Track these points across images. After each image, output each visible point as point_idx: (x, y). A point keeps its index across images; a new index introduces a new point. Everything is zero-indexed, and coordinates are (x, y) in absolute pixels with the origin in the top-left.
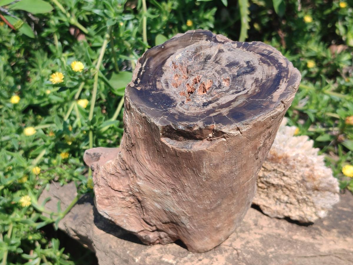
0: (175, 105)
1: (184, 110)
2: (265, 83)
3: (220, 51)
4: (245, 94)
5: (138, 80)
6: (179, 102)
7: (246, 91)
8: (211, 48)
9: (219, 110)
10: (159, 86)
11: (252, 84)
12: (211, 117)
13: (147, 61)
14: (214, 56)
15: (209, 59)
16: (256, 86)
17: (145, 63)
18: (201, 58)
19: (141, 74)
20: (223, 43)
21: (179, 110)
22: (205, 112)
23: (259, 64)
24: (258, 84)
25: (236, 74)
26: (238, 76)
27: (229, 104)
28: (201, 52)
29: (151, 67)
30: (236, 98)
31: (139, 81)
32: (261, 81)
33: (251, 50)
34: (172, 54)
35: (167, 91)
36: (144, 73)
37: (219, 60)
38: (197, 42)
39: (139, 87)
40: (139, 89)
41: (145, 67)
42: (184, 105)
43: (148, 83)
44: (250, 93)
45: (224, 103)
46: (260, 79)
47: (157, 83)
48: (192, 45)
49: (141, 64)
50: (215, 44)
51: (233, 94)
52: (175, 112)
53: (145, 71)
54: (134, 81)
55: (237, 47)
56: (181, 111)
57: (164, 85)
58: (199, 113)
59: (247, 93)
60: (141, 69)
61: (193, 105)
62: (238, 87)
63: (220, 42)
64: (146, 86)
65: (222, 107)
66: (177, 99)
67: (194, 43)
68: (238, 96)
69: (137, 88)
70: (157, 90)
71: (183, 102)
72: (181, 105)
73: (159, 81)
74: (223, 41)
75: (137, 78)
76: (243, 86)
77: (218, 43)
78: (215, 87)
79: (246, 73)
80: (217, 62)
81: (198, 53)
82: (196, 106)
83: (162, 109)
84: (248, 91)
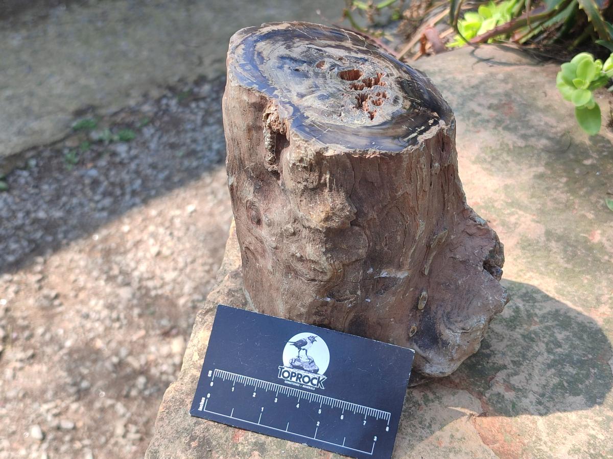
0: (399, 79)
1: (391, 68)
2: (283, 41)
3: (302, 96)
4: (313, 44)
5: (432, 124)
6: (393, 78)
7: (309, 46)
8: (309, 105)
9: (352, 48)
10: (408, 104)
11: (297, 47)
12: (366, 47)
13: (406, 137)
14: (313, 95)
15: (323, 95)
16: (294, 43)
17: (411, 136)
18: (332, 102)
19: (423, 128)
20: (289, 103)
21: (397, 72)
22: (369, 54)
23: (270, 59)
24: (291, 43)
25: (305, 64)
26: (305, 62)
27: (337, 47)
28: (327, 109)
29: (405, 127)
30: (325, 47)
31: (431, 121)
32: (285, 44)
33: (263, 78)
34: (367, 127)
35: (401, 94)
36: (420, 127)
37: (312, 87)
38: (322, 123)
39: (434, 115)
40: (435, 113)
41: (413, 132)
42: (389, 73)
43: (421, 113)
44: (307, 42)
45: (342, 50)
46: (284, 46)
47: (408, 107)
48: (332, 122)
49: (418, 139)
50: (300, 107)
51: (325, 52)
52: (403, 73)
53: (416, 128)
54: (438, 125)
55: (277, 89)
56: (396, 70)
57: (401, 101)
58: (377, 57)
59: (310, 44)
60: (421, 133)
61: (379, 67)
62: (315, 53)
63: (292, 105)
64: (425, 112)
65: (348, 49)
66: (393, 82)
67: (327, 124)
68: (322, 47)
69: (437, 115)
70: (412, 101)
71: (388, 76)
72: (392, 75)
73: (405, 108)
74: (288, 105)
75: (431, 126)
76: (308, 51)
77: (296, 105)
78: (340, 68)
79: (292, 59)
80: (317, 87)
81: (332, 110)
82: (375, 65)
83: (416, 83)
84: (307, 44)
